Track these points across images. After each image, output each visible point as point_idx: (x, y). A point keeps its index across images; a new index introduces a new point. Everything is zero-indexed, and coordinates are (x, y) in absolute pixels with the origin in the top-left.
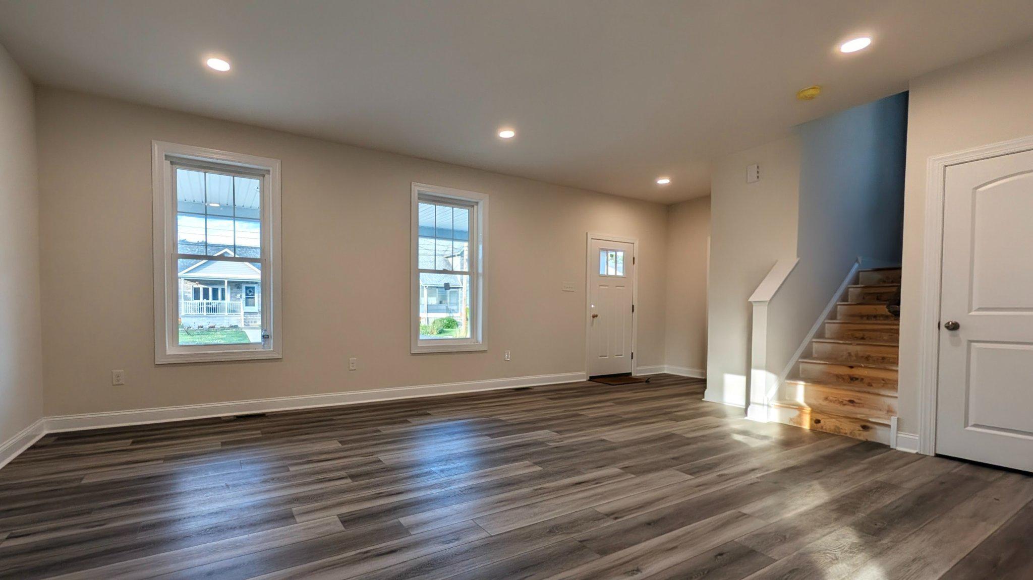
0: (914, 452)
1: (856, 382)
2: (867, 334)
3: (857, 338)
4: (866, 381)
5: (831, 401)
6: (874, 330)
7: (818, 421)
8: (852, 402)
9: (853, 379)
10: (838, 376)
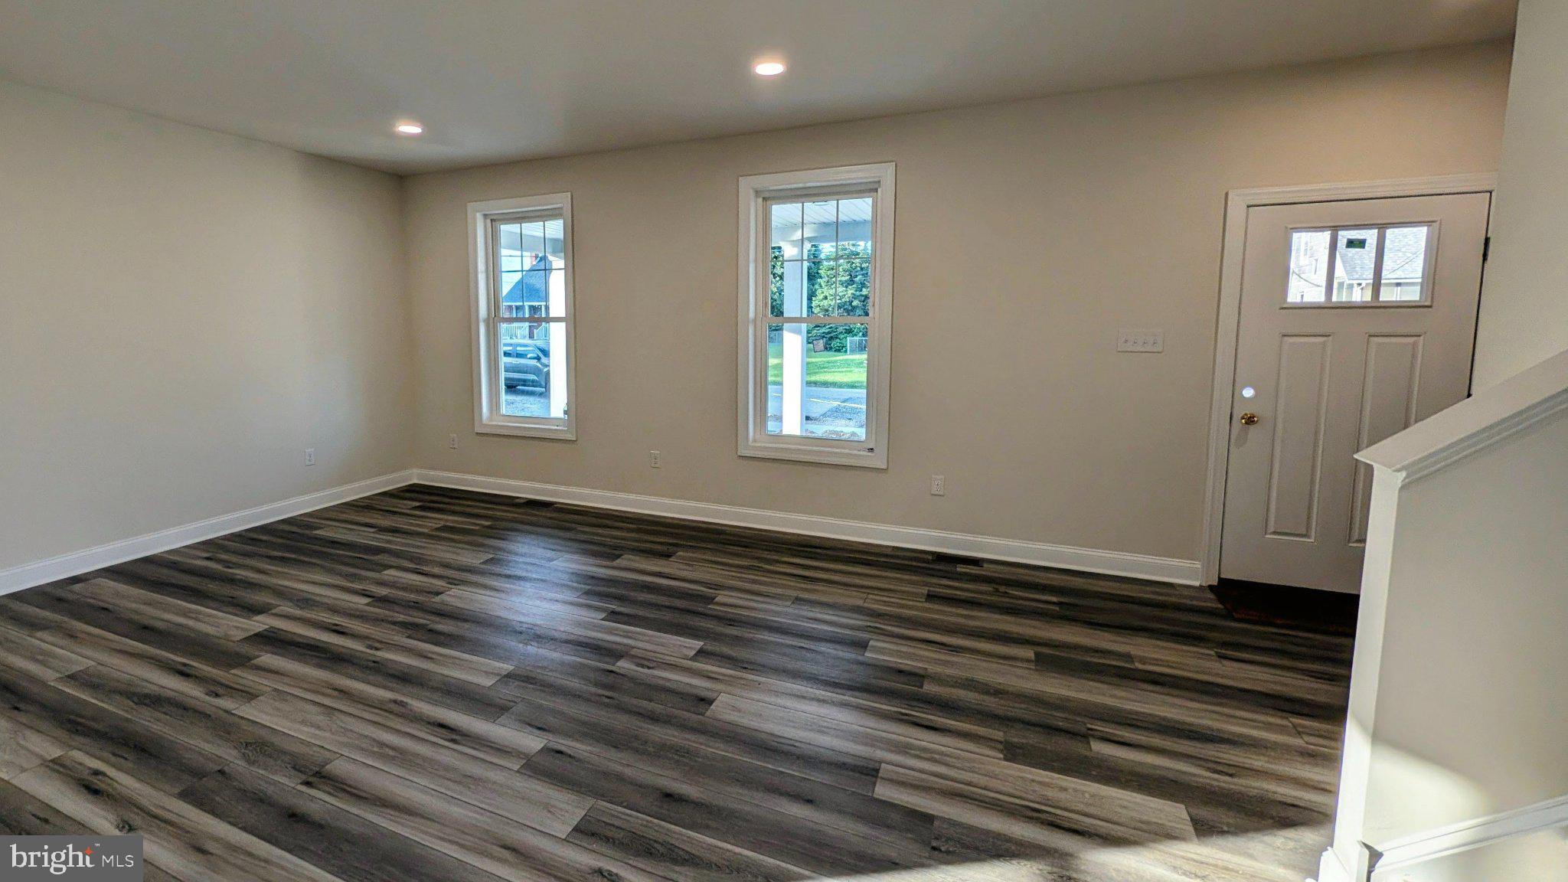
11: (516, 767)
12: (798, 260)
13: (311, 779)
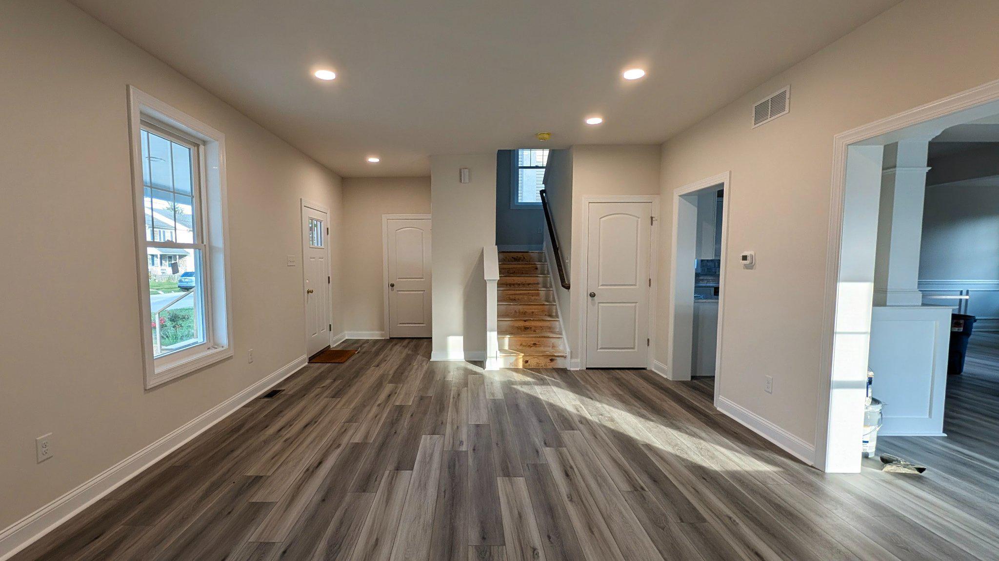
0: (578, 369)
1: (528, 330)
2: (517, 297)
3: (512, 300)
4: (533, 328)
5: (524, 346)
6: (521, 294)
7: (527, 362)
8: (535, 344)
9: (526, 328)
10: (519, 328)
11: (565, 449)
12: (152, 201)
13: (640, 489)
